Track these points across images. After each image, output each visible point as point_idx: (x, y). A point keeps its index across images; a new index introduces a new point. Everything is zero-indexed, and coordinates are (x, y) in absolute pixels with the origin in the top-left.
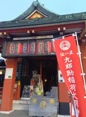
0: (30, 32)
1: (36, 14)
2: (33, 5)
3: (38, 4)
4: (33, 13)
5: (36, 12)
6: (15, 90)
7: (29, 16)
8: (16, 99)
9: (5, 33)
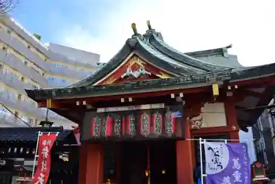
0: (125, 100)
1: (135, 58)
2: (128, 42)
3: (137, 43)
4: (128, 58)
5: (134, 55)
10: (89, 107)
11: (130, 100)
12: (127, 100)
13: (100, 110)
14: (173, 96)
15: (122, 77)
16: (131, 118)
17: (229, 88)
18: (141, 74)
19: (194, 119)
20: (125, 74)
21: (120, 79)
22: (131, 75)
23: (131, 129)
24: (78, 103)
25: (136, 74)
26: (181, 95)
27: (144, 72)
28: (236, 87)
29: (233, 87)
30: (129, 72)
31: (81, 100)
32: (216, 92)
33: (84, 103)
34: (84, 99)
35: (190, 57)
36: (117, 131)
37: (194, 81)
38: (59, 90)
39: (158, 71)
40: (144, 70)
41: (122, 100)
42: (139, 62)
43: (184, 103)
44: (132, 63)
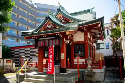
5: (49, 20)
9: (34, 37)
11: (46, 36)
15: (46, 28)
26: (59, 34)
27: (52, 26)
30: (48, 26)
34: (34, 36)
36: (44, 45)
39: (56, 26)
41: (44, 36)
42: (51, 22)
44: (48, 23)
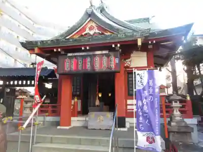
1: (91, 22)
2: (87, 13)
3: (92, 12)
4: (87, 22)
5: (91, 20)
6: (72, 106)
7: (83, 25)
8: (74, 116)
10: (63, 53)
11: (88, 48)
12: (86, 48)
13: (69, 55)
14: (113, 46)
15: (83, 34)
16: (89, 60)
17: (150, 42)
18: (95, 33)
19: (127, 60)
20: (85, 33)
21: (82, 35)
22: (89, 33)
23: (88, 66)
24: (55, 50)
25: (92, 33)
26: (119, 45)
27: (97, 31)
28: (154, 42)
29: (152, 42)
30: (87, 31)
31: (57, 48)
32: (139, 43)
33: (59, 50)
35: (128, 23)
36: (80, 67)
37: (126, 36)
38: (42, 41)
39: (106, 30)
40: (97, 30)
41: (83, 48)
42: (94, 25)
43: (120, 50)
44: (89, 25)
